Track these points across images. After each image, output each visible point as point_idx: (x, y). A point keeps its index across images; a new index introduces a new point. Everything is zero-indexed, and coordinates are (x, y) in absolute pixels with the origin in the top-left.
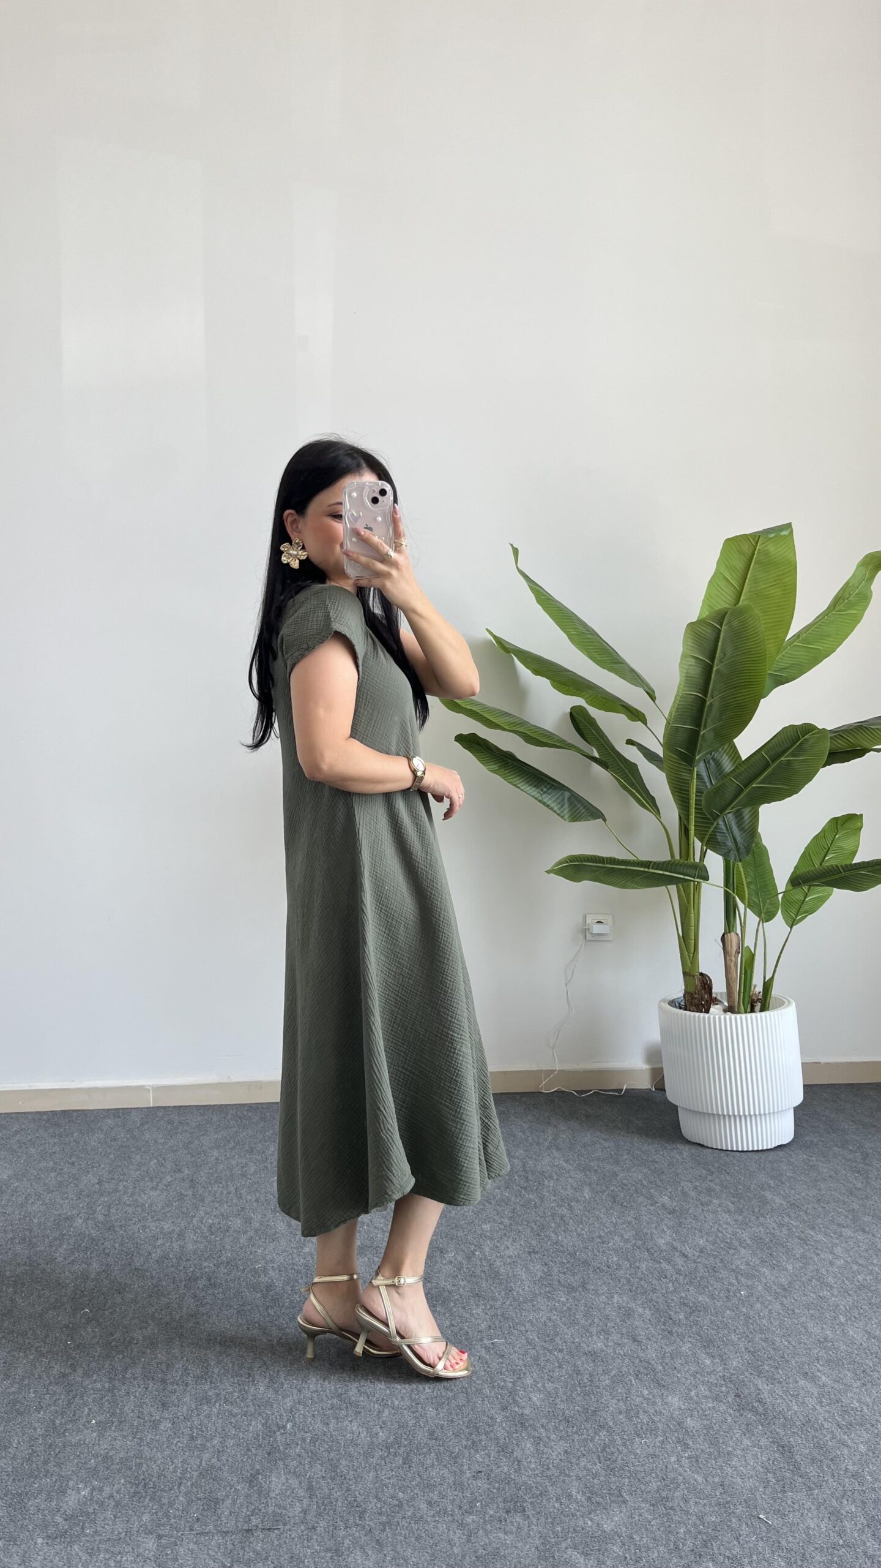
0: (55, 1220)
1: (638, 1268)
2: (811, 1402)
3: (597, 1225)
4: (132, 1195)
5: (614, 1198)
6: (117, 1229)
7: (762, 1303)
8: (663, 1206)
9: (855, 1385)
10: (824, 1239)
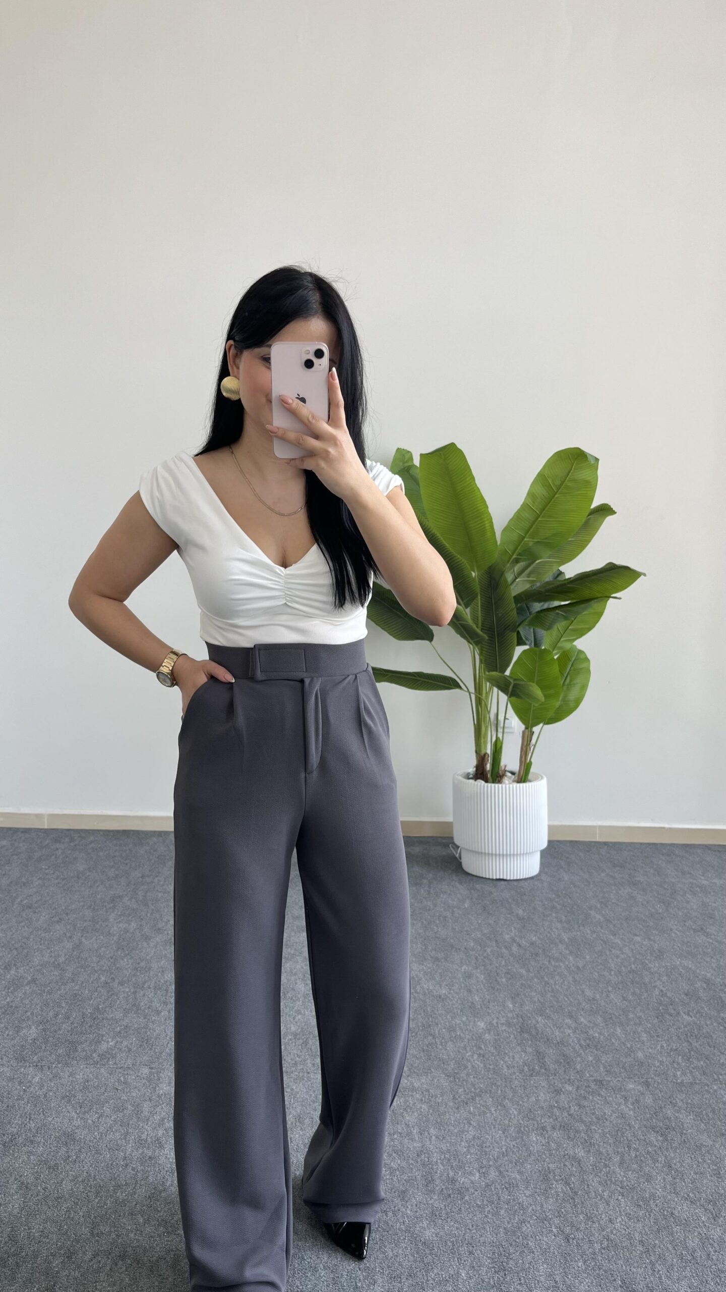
0: (111, 897)
1: (485, 951)
2: (568, 1031)
3: (467, 924)
4: (163, 885)
5: (484, 909)
6: (150, 905)
7: (560, 976)
8: (517, 915)
9: (601, 1025)
10: (619, 942)
